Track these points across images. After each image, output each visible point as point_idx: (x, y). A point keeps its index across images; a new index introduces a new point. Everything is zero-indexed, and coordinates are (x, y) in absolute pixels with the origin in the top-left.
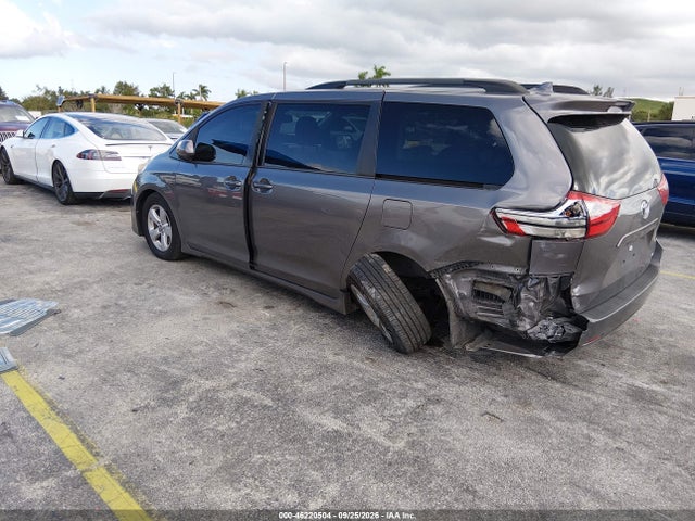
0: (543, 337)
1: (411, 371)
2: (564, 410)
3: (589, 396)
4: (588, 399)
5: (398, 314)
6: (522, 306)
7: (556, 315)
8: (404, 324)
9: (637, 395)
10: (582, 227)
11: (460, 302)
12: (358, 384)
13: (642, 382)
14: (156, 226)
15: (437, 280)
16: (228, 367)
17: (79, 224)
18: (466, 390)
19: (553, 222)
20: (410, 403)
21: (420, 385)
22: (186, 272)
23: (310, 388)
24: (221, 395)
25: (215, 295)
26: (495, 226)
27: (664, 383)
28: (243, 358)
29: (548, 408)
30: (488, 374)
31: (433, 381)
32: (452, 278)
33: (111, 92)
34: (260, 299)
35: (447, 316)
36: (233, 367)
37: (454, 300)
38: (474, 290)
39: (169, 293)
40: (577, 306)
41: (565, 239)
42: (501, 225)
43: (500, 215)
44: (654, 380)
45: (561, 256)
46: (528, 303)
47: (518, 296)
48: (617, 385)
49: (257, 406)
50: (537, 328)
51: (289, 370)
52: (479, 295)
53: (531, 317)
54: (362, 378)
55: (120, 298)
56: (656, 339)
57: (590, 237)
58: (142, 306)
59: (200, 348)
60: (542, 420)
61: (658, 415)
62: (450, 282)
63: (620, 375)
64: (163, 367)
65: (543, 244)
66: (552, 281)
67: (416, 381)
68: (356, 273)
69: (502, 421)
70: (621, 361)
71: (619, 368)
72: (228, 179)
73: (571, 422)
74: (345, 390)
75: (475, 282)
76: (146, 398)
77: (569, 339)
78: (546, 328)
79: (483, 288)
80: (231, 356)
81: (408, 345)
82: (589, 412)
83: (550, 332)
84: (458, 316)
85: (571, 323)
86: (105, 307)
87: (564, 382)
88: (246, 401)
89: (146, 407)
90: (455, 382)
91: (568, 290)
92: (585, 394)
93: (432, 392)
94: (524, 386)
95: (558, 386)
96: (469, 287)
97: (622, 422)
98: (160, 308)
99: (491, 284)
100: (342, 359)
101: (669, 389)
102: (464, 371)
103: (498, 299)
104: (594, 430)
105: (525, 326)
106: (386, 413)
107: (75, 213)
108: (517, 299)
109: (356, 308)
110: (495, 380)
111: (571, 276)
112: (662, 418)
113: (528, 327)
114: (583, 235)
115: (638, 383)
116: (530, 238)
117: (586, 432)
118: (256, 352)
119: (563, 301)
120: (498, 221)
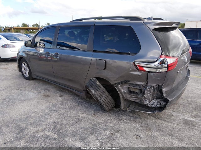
0: (153, 106)
1: (109, 119)
2: (163, 131)
3: (171, 124)
4: (170, 126)
5: (103, 99)
6: (145, 96)
7: (157, 98)
8: (105, 102)
9: (187, 122)
10: (166, 68)
11: (124, 94)
12: (90, 125)
13: (187, 117)
14: (25, 69)
15: (116, 87)
16: (43, 122)
17: (3, 69)
18: (128, 125)
19: (155, 67)
20: (108, 133)
21: (112, 125)
22: (34, 84)
23: (72, 129)
24: (39, 135)
25: (43, 92)
26: (135, 68)
27: (195, 117)
28: (49, 117)
29: (157, 131)
30: (136, 118)
31: (117, 122)
32: (121, 86)
33: (21, 26)
34: (58, 93)
35: (120, 99)
36: (45, 122)
37: (122, 94)
38: (128, 90)
39: (27, 93)
40: (165, 95)
41: (160, 72)
42: (137, 68)
43: (136, 64)
44: (191, 116)
45: (159, 78)
46: (148, 94)
47: (144, 92)
48: (179, 119)
49: (51, 139)
50: (151, 103)
51: (65, 122)
52: (130, 92)
53: (149, 99)
54: (91, 123)
55: (10, 95)
56: (190, 100)
57: (169, 71)
58: (17, 98)
59: (34, 114)
60: (155, 136)
61: (195, 130)
62: (120, 88)
63: (180, 115)
64: (19, 123)
65: (152, 74)
66: (156, 87)
67: (110, 123)
68: (88, 85)
69: (141, 138)
70: (180, 109)
71: (179, 112)
72: (46, 53)
73: (165, 136)
74: (85, 129)
75: (129, 87)
76: (11, 137)
77: (162, 106)
78: (154, 103)
79: (132, 90)
80: (44, 117)
81: (107, 109)
82: (171, 131)
83: (156, 104)
84: (123, 99)
85: (163, 101)
86: (4, 99)
87: (162, 119)
88: (47, 137)
89: (10, 141)
90: (124, 122)
91: (161, 90)
92: (169, 124)
93: (116, 127)
94: (148, 122)
95: (160, 121)
96: (127, 89)
97: (183, 135)
98: (23, 99)
99: (134, 88)
100: (85, 115)
101: (197, 119)
102: (127, 117)
103: (137, 93)
104: (174, 139)
105: (146, 102)
106: (99, 138)
107: (3, 65)
108: (144, 93)
109: (89, 96)
110: (138, 120)
111: (162, 85)
112: (197, 132)
113: (148, 102)
114: (166, 71)
115: (186, 118)
116: (147, 72)
117: (171, 140)
118: (54, 115)
119: (160, 93)
120: (136, 66)
